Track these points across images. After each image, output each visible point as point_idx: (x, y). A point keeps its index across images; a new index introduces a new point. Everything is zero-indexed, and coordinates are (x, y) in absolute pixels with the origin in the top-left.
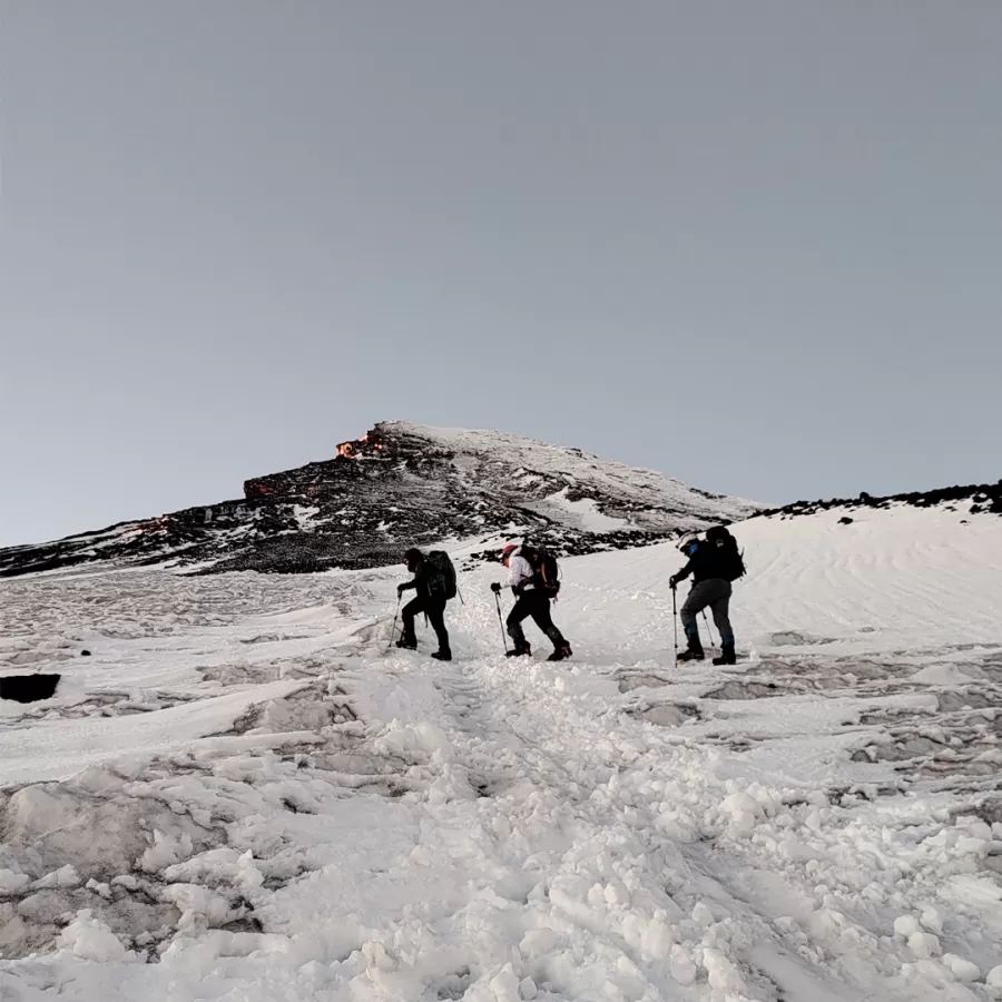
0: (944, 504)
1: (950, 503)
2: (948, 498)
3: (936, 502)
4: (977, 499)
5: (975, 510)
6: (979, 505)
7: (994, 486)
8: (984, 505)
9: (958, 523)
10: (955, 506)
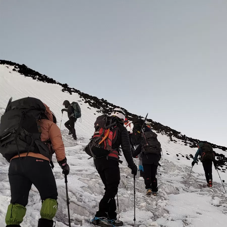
0: (6, 65)
1: (8, 65)
2: (7, 64)
3: (4, 64)
4: (15, 67)
5: (14, 70)
6: (15, 69)
7: (21, 65)
8: (17, 69)
9: (8, 72)
10: (9, 67)
